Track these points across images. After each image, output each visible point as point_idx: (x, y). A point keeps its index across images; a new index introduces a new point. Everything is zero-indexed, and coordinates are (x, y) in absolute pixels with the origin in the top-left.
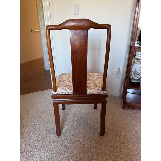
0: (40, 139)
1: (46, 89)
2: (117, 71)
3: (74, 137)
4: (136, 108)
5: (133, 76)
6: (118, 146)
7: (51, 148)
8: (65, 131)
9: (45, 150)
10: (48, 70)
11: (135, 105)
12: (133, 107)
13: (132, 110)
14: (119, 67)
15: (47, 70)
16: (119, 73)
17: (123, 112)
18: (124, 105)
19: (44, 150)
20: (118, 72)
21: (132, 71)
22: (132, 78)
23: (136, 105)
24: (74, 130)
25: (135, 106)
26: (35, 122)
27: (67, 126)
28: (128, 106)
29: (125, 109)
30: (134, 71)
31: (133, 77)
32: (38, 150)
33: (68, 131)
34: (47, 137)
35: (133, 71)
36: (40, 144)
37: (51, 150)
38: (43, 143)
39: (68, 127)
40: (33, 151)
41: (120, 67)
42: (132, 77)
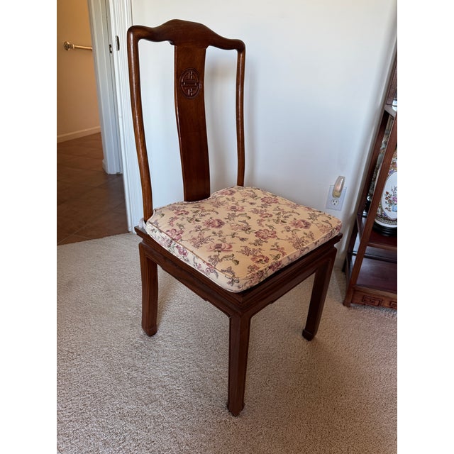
0: (88, 403)
1: (110, 233)
2: (335, 190)
3: (200, 397)
4: (386, 304)
5: (384, 208)
6: (338, 428)
7: (125, 438)
8: (172, 377)
9: (105, 443)
10: (115, 173)
11: (383, 296)
12: (377, 303)
13: (373, 309)
14: (340, 178)
15: (112, 173)
16: (338, 196)
17: (348, 314)
18: (352, 294)
19: (101, 443)
20: (337, 194)
21: (384, 192)
22: (379, 213)
23: (387, 297)
24: (200, 375)
25: (383, 298)
26: (73, 345)
27: (178, 360)
28: (363, 297)
29: (352, 305)
30: (391, 193)
31: (386, 211)
32: (80, 444)
33: (181, 378)
34: (113, 397)
35: (387, 193)
36: (87, 421)
37: (125, 444)
38: (100, 420)
39: (180, 362)
40: (64, 446)
41: (344, 178)
42: (382, 210)
